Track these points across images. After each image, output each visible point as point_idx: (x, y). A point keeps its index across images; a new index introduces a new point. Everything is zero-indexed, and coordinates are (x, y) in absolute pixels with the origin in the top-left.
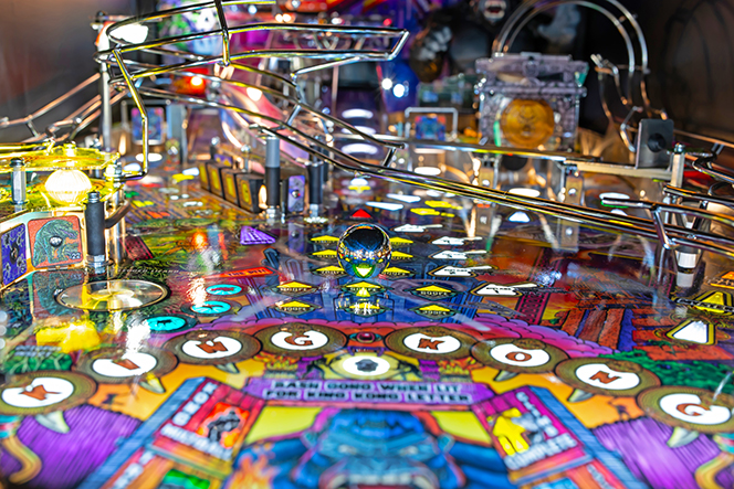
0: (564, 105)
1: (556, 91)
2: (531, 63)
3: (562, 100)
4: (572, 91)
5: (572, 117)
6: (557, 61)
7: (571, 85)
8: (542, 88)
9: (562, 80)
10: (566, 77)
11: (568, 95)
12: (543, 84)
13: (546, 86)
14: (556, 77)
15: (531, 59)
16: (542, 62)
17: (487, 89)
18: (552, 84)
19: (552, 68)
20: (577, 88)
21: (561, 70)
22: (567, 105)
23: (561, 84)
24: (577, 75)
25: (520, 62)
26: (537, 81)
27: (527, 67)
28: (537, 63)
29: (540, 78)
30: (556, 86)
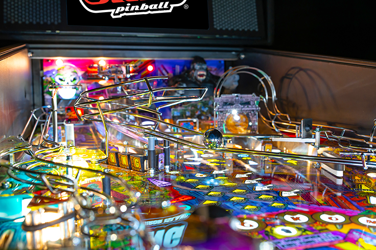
0: (252, 115)
1: (248, 109)
2: (237, 98)
3: (251, 112)
4: (254, 109)
5: (255, 119)
6: (247, 97)
7: (254, 106)
8: (242, 108)
9: (250, 105)
10: (252, 103)
11: (253, 111)
12: (242, 106)
13: (244, 107)
14: (248, 103)
15: (237, 96)
16: (241, 97)
17: (220, 110)
18: (246, 106)
19: (246, 100)
20: (256, 107)
21: (249, 100)
22: (253, 114)
23: (250, 106)
24: (256, 102)
25: (232, 98)
26: (240, 105)
27: (235, 100)
28: (239, 98)
29: (241, 104)
30: (248, 107)
